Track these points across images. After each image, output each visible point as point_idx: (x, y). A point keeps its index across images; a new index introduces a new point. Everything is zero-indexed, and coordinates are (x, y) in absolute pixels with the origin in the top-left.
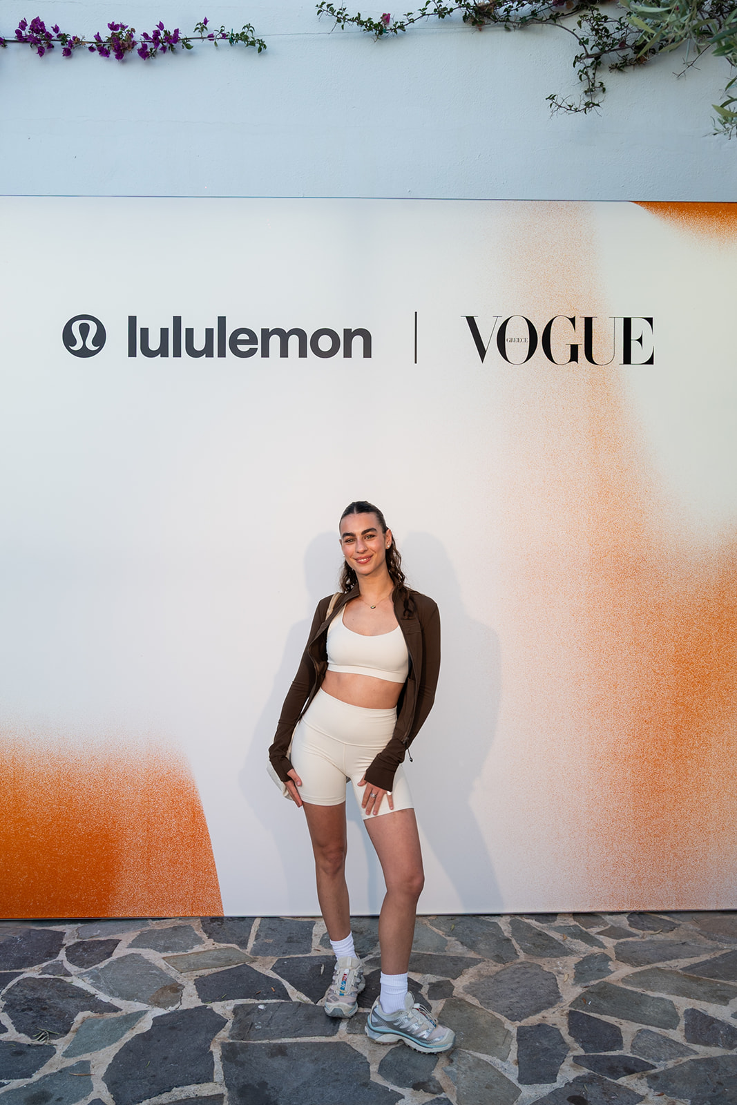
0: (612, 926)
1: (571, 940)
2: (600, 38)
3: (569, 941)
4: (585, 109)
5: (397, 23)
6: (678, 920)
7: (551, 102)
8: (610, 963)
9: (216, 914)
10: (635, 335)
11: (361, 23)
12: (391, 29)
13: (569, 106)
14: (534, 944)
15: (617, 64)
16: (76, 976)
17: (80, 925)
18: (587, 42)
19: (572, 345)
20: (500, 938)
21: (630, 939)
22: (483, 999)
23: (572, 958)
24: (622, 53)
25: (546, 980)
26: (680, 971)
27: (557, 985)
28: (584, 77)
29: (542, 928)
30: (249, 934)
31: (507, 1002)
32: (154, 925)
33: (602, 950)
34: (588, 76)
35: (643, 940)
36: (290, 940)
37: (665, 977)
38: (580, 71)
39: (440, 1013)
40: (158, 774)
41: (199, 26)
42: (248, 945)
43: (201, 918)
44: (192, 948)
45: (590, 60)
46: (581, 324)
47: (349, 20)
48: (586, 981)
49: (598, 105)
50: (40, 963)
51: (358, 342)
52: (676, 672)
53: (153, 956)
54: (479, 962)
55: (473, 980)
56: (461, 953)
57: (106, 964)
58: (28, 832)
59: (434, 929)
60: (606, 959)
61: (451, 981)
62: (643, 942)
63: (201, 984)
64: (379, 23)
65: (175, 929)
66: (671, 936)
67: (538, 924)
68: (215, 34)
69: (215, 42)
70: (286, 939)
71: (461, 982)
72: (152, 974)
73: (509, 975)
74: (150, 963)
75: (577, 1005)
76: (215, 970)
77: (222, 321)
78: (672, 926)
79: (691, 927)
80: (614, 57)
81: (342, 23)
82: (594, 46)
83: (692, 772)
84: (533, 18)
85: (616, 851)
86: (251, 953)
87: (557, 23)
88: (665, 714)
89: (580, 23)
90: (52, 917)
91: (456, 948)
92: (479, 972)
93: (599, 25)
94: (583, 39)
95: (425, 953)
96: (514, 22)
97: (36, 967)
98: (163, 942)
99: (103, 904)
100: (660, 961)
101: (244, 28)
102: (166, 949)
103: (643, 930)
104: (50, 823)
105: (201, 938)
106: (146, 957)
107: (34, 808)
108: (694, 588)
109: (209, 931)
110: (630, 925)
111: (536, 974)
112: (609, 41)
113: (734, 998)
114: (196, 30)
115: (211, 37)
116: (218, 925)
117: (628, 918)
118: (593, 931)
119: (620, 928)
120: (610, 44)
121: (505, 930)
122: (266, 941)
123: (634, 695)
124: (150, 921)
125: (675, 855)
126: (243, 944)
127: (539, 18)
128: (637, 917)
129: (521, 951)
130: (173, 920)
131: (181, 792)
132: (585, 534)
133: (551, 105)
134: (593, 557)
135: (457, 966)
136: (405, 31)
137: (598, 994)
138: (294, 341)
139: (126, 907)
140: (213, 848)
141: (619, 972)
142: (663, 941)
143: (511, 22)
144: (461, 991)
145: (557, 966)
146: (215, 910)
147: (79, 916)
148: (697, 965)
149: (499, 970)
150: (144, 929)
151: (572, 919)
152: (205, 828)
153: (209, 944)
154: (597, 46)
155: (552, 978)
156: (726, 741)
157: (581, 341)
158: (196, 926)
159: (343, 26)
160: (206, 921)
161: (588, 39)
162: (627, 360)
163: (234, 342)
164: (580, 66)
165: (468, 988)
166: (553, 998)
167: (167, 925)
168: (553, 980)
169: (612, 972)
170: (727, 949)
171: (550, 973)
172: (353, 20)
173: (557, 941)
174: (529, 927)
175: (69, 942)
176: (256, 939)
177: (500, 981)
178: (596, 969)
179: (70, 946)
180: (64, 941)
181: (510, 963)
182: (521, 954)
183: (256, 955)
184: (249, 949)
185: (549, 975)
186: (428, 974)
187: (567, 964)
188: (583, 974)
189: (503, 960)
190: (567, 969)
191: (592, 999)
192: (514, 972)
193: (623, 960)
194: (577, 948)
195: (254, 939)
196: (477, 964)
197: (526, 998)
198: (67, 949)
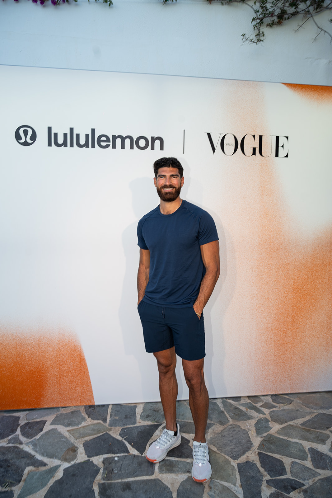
0: (265, 402)
1: (250, 410)
6: (292, 398)
8: (269, 423)
9: (91, 404)
10: (280, 144)
14: (234, 414)
16: (25, 444)
17: (27, 412)
19: (253, 148)
20: (219, 411)
21: (275, 409)
22: (219, 447)
23: (252, 420)
25: (244, 434)
26: (300, 426)
27: (249, 437)
29: (236, 404)
30: (107, 415)
31: (229, 449)
32: (62, 411)
33: (264, 416)
35: (280, 409)
36: (126, 417)
37: (295, 429)
42: (107, 421)
43: (84, 406)
44: (81, 424)
46: (257, 138)
48: (261, 434)
50: (8, 436)
51: (157, 143)
53: (63, 430)
55: (211, 436)
57: (40, 436)
60: (267, 421)
63: (86, 445)
65: (72, 413)
66: (291, 407)
67: (234, 402)
70: (124, 417)
72: (62, 441)
73: (227, 432)
74: (61, 434)
75: (261, 448)
76: (92, 437)
77: (93, 131)
78: (291, 401)
79: (298, 401)
83: (299, 335)
86: (109, 425)
88: (288, 311)
90: (14, 409)
92: (213, 431)
95: (188, 421)
97: (5, 439)
98: (67, 421)
99: (39, 402)
100: (290, 421)
102: (68, 425)
103: (279, 404)
105: (85, 418)
106: (59, 430)
109: (88, 414)
110: (273, 402)
111: (239, 431)
113: (327, 440)
116: (93, 410)
117: (271, 398)
118: (258, 405)
119: (269, 403)
121: (221, 407)
122: (115, 418)
123: (276, 303)
124: (60, 409)
126: (105, 420)
128: (275, 397)
129: (230, 418)
130: (71, 408)
131: (75, 350)
138: (127, 141)
139: (49, 403)
140: (89, 375)
141: (275, 428)
142: (288, 409)
145: (247, 426)
146: (91, 402)
147: (27, 407)
148: (306, 422)
149: (223, 429)
150: (58, 413)
151: (247, 399)
152: (86, 366)
153: (89, 421)
155: (246, 432)
156: (313, 321)
157: (257, 146)
158: (82, 411)
160: (87, 408)
162: (277, 155)
163: (99, 141)
165: (210, 441)
166: (249, 445)
167: (69, 410)
168: (247, 434)
169: (272, 428)
170: (316, 412)
171: (245, 430)
173: (244, 411)
174: (231, 404)
175: (22, 422)
176: (111, 417)
177: (224, 436)
178: (264, 427)
179: (22, 426)
180: (20, 422)
181: (226, 425)
182: (230, 420)
183: (111, 427)
184: (108, 423)
185: (245, 431)
186: (191, 433)
187: (251, 424)
188: (259, 430)
189: (223, 423)
190: (251, 427)
191: (267, 444)
192: (229, 430)
193: (274, 421)
194: (253, 415)
195: (109, 417)
196: (212, 427)
197: (237, 445)
198: (21, 427)
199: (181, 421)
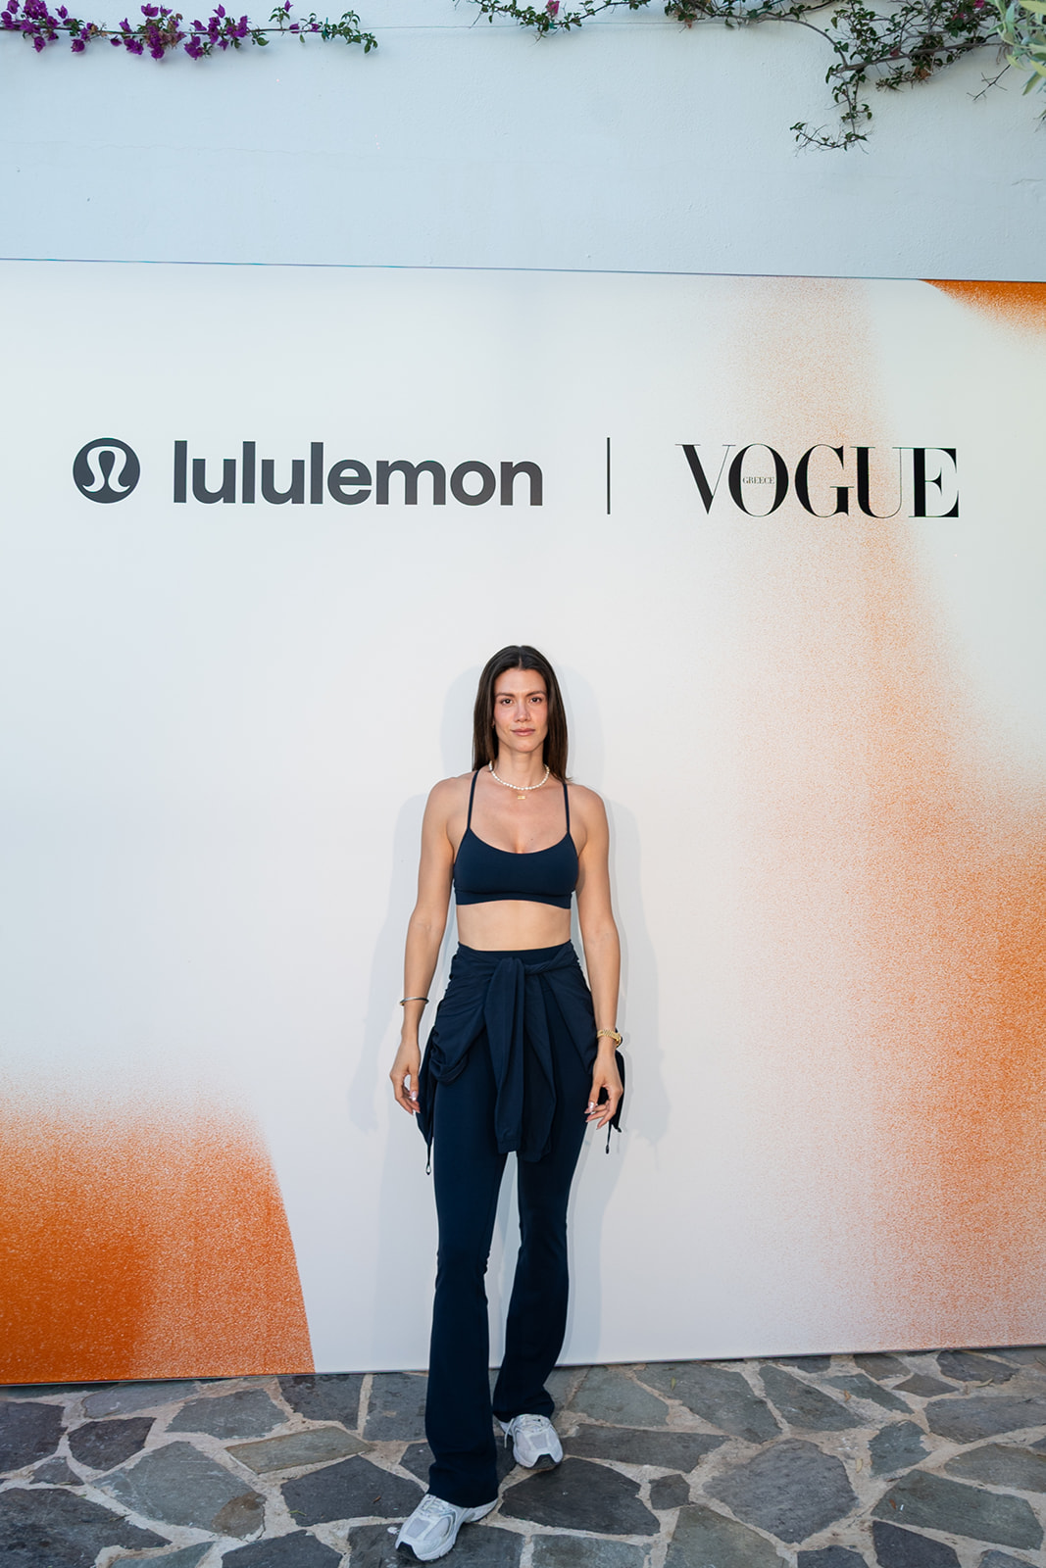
0: (916, 1375)
1: (858, 1399)
2: (864, 42)
3: (854, 1402)
4: (845, 143)
5: (570, 14)
6: (1015, 1361)
7: (796, 132)
8: (923, 1438)
9: (302, 1370)
10: (930, 475)
11: (518, 14)
12: (560, 23)
13: (824, 139)
14: (802, 1408)
15: (888, 79)
16: (90, 1483)
17: (85, 1393)
18: (846, 47)
19: (839, 489)
20: (748, 1399)
21: (947, 1396)
22: (737, 1506)
23: (863, 1429)
24: (895, 64)
25: (830, 1469)
26: (1031, 1449)
27: (847, 1478)
28: (841, 97)
29: (810, 1381)
30: (358, 1403)
31: (774, 1510)
32: (205, 1391)
33: (907, 1417)
34: (847, 96)
35: (967, 1397)
37: (1010, 1459)
38: (835, 88)
39: (675, 1532)
40: (212, 1147)
41: (277, 12)
42: (359, 1422)
43: (279, 1376)
44: (270, 1430)
45: (848, 74)
46: (851, 457)
47: (499, 9)
48: (891, 1470)
49: (863, 138)
50: (32, 1462)
51: (522, 482)
52: (1001, 979)
53: (210, 1445)
54: (722, 1442)
55: (716, 1474)
56: (691, 1428)
57: (137, 1461)
58: (5, 1245)
59: (645, 1386)
60: (916, 1431)
61: (684, 1475)
62: (967, 1401)
63: (292, 1491)
64: (544, 14)
65: (239, 1396)
66: (1006, 1390)
67: (802, 1373)
68: (301, 24)
69: (301, 36)
71: (699, 1477)
72: (211, 1477)
73: (771, 1463)
74: (207, 1458)
75: (884, 1511)
76: (311, 1468)
77: (317, 449)
78: (1008, 1373)
79: (1036, 1373)
80: (884, 69)
81: (490, 13)
82: (855, 53)
84: (766, 12)
85: (917, 1256)
86: (364, 1434)
87: (800, 20)
89: (834, 22)
90: (42, 1380)
91: (683, 1420)
92: (724, 1458)
93: (862, 25)
94: (839, 43)
95: (636, 1427)
96: (739, 17)
97: (24, 1470)
98: (222, 1420)
99: (124, 1358)
100: (997, 1432)
101: (345, 16)
102: (227, 1432)
103: (965, 1381)
104: (41, 1230)
105: (282, 1413)
106: (199, 1448)
107: (16, 1206)
108: (1025, 850)
109: (294, 1399)
110: (943, 1373)
111: (813, 1460)
112: (877, 47)
114: (272, 18)
115: (294, 28)
116: (308, 1388)
117: (938, 1360)
118: (889, 1383)
119: (927, 1377)
120: (878, 52)
121: (755, 1386)
122: (384, 1414)
124: (197, 1384)
125: (1006, 1259)
126: (351, 1420)
127: (775, 13)
128: (951, 1358)
129: (783, 1420)
130: (235, 1381)
131: (248, 1176)
132: (863, 769)
133: (798, 137)
134: (875, 804)
135: (689, 1451)
136: (580, 25)
137: (913, 1491)
138: (426, 480)
139: (159, 1363)
140: (297, 1264)
141: (941, 1452)
142: (997, 1398)
143: (736, 17)
144: (701, 1492)
145: (842, 1446)
146: (301, 1363)
147: (86, 1378)
149: (756, 1453)
150: (190, 1397)
151: (852, 1364)
152: (286, 1232)
153: (297, 1422)
154: (859, 54)
155: (836, 1465)
157: (852, 483)
158: (272, 1388)
159: (491, 17)
160: (289, 1381)
161: (847, 44)
162: (920, 510)
163: (336, 480)
164: (835, 81)
165: (711, 1487)
166: (843, 1502)
167: (226, 1389)
168: (839, 1470)
169: (929, 1453)
171: (834, 1457)
172: (505, 9)
173: (835, 1402)
174: (790, 1379)
175: (72, 1423)
176: (370, 1411)
177: (760, 1474)
178: (902, 1449)
179: (75, 1432)
180: (64, 1423)
181: (770, 1441)
182: (785, 1426)
183: (373, 1440)
184: (360, 1430)
185: (832, 1460)
186: (646, 1464)
187: (856, 1441)
188: (885, 1457)
189: (759, 1436)
190: (858, 1450)
191: (905, 1500)
192: (778, 1457)
193: (941, 1432)
194: (868, 1413)
195: (366, 1411)
196: (719, 1446)
197: (803, 1502)
198: (71, 1436)
199: (614, 1427)
